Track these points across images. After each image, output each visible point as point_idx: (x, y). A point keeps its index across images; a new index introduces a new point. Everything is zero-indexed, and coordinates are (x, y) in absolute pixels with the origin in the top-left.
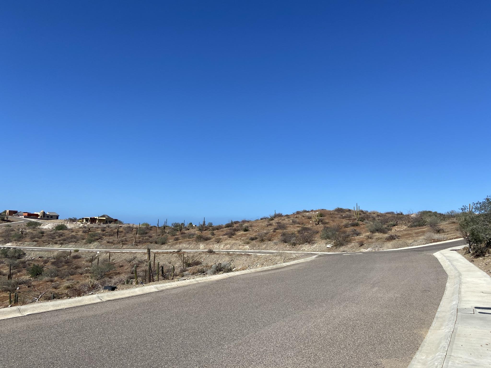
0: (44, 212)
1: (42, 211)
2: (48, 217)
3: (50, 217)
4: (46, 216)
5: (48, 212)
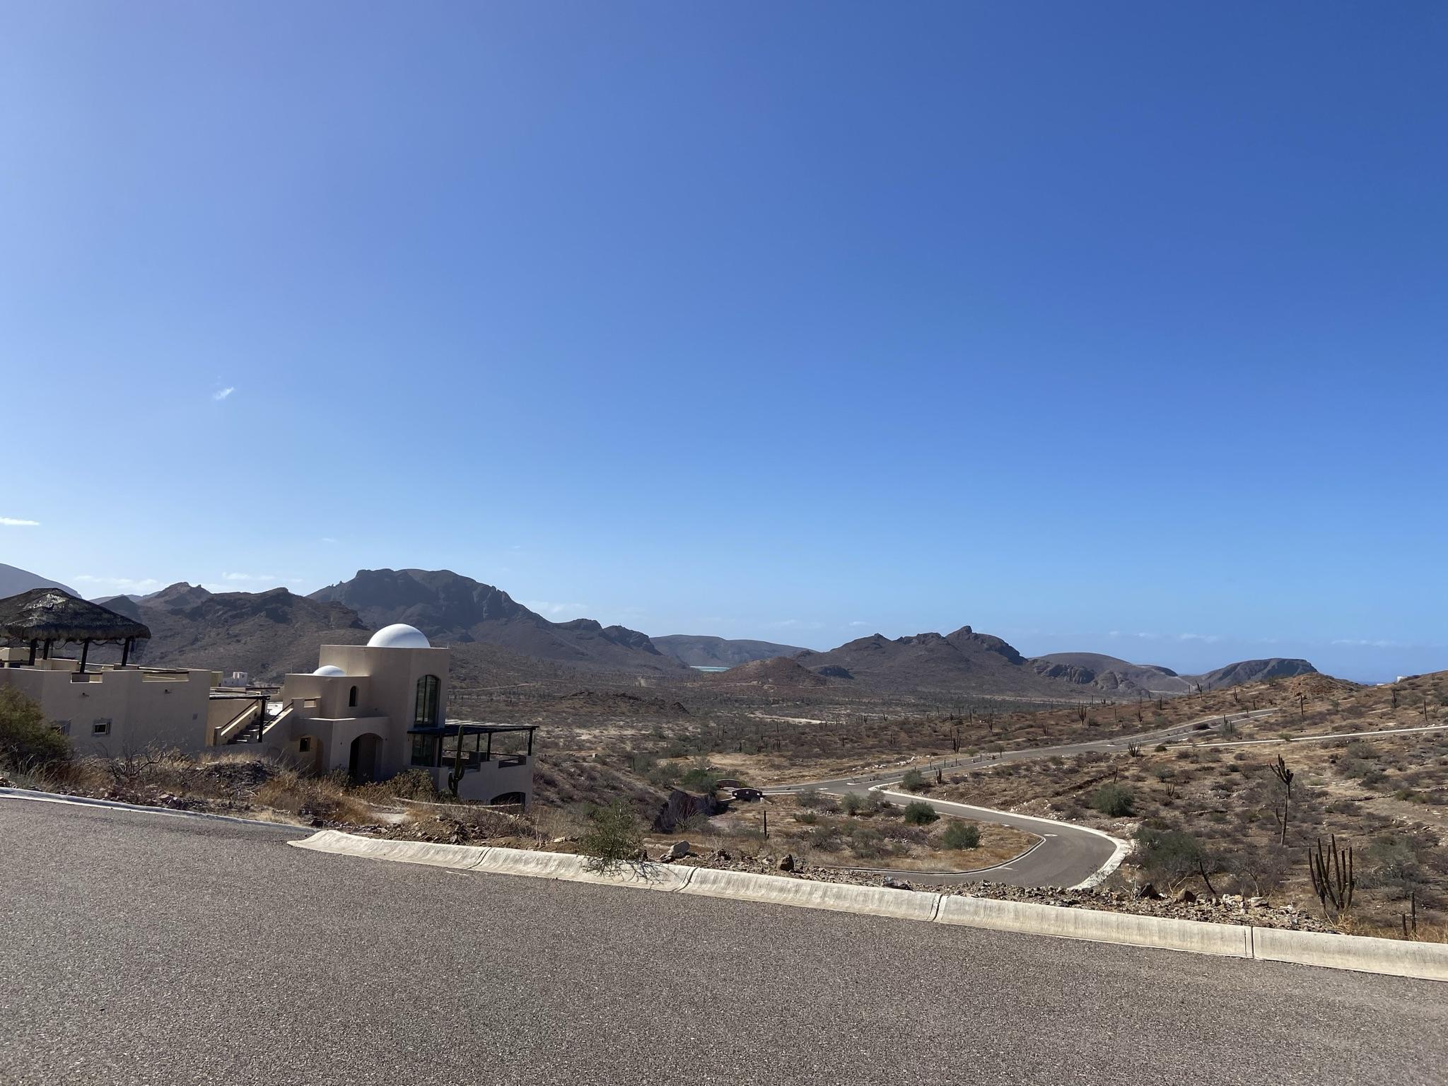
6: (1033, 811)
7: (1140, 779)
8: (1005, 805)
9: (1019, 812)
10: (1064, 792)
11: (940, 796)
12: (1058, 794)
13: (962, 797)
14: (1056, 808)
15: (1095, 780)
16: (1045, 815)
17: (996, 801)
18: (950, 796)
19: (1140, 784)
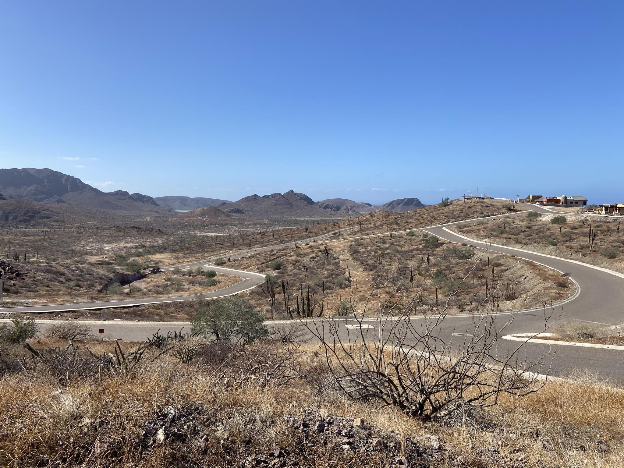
0: (566, 198)
1: (563, 196)
2: (571, 203)
3: (574, 203)
4: (569, 203)
5: (573, 197)
6: (252, 270)
7: (291, 256)
8: (244, 269)
9: (247, 271)
10: (265, 263)
11: (226, 267)
12: (263, 263)
13: (232, 267)
14: (258, 269)
15: (278, 258)
16: (254, 271)
17: (242, 267)
18: (229, 266)
19: (290, 258)
